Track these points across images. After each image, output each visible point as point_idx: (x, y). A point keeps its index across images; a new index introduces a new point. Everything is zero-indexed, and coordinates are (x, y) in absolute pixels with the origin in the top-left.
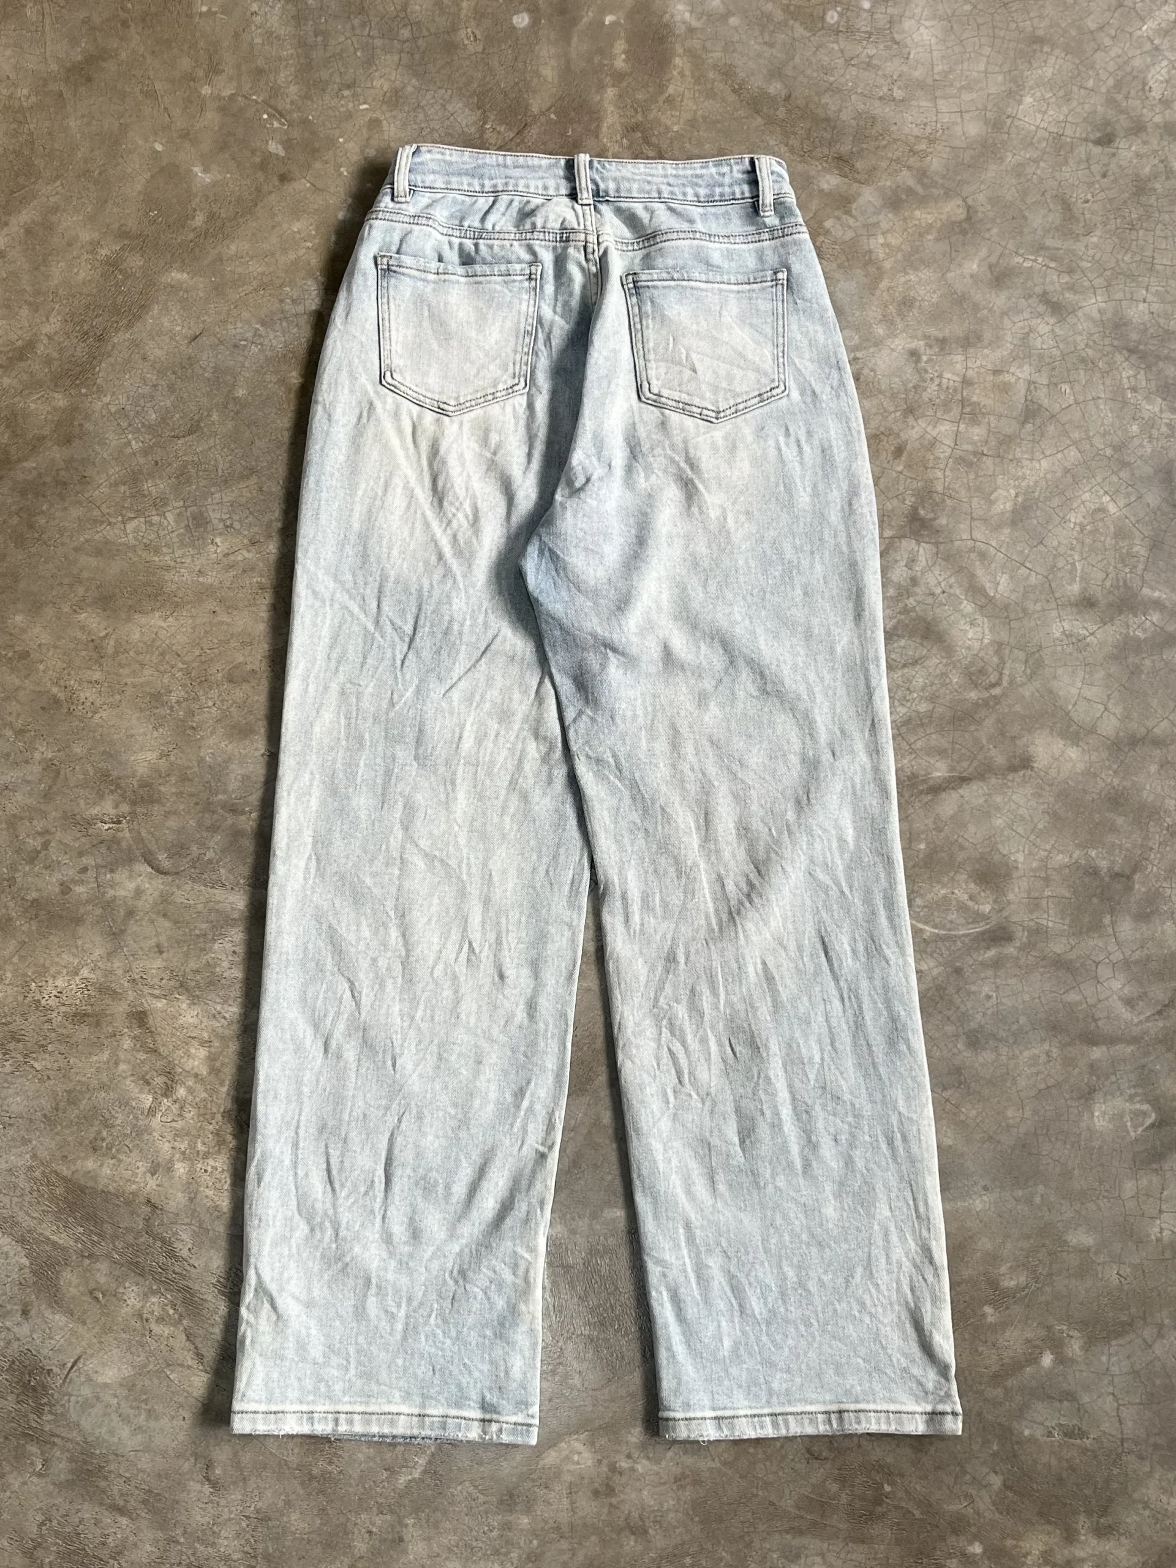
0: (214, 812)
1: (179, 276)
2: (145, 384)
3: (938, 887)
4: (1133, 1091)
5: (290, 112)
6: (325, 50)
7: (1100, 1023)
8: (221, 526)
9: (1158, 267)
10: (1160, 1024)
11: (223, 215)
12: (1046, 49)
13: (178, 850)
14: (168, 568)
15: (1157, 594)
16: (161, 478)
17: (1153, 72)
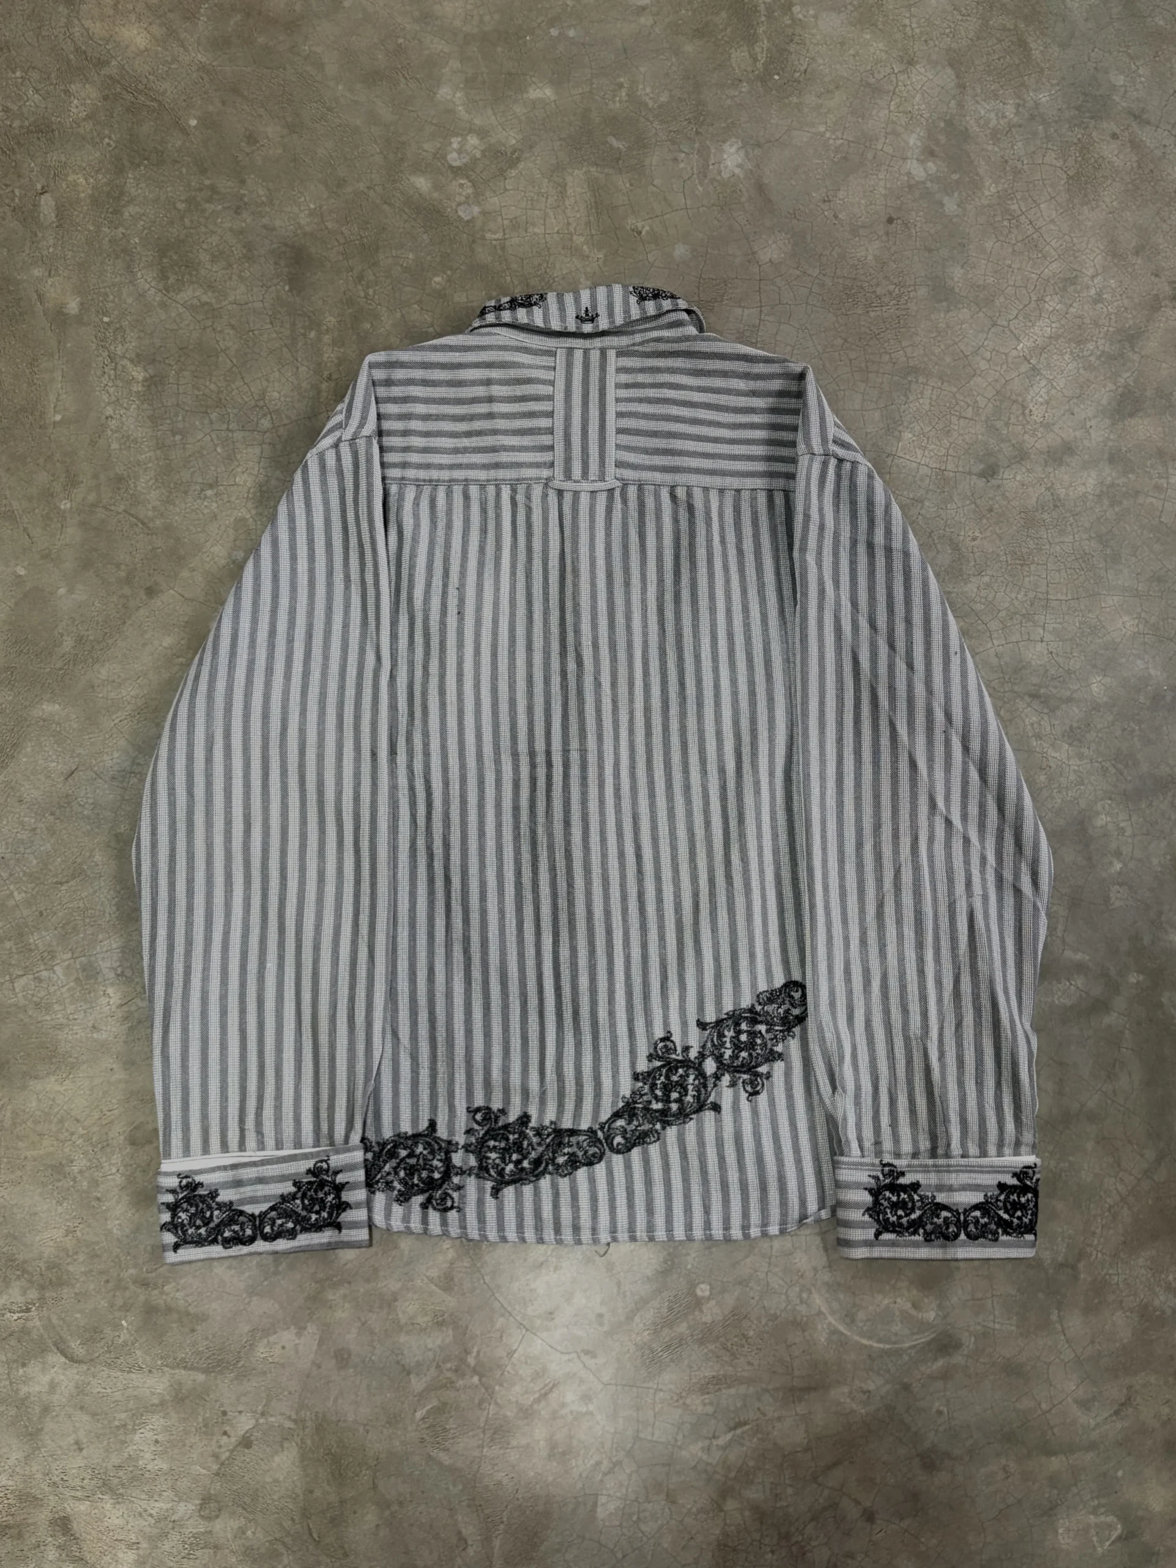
0: (127, 1288)
1: (50, 708)
2: (23, 829)
3: (880, 1297)
4: (1096, 1502)
5: (152, 520)
6: (184, 448)
7: (1056, 1430)
8: (112, 975)
9: (1054, 604)
10: (1119, 1425)
11: (91, 638)
12: (921, 379)
13: (92, 1334)
14: (60, 1027)
15: (1079, 956)
16: (46, 929)
17: (1031, 392)
